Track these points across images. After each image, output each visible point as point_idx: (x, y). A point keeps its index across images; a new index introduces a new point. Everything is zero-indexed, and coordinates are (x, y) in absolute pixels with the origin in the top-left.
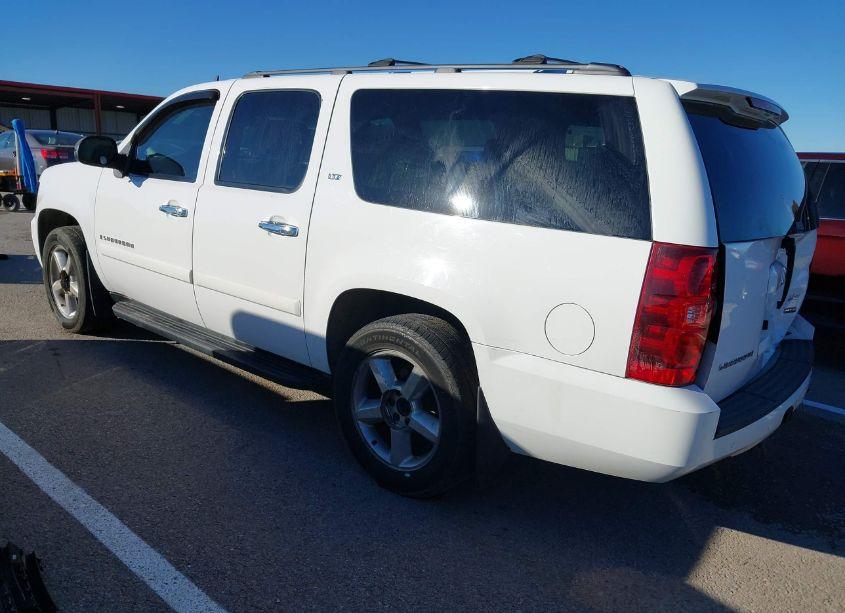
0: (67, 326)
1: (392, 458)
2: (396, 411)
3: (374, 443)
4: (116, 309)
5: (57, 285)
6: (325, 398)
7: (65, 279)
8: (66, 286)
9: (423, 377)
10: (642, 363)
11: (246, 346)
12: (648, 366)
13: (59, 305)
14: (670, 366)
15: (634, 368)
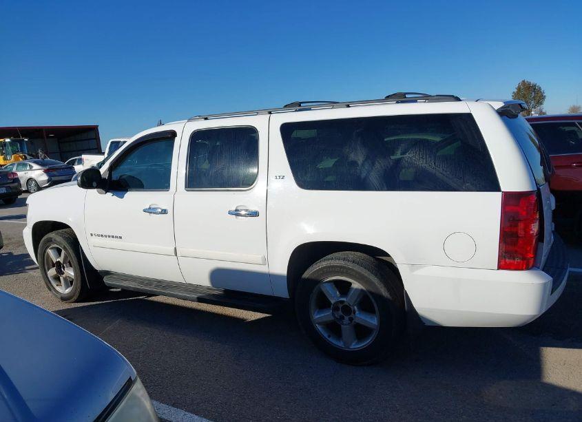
0: (64, 299)
1: (345, 344)
2: (342, 314)
3: (329, 337)
4: (106, 280)
5: (52, 272)
6: (268, 315)
7: (59, 266)
8: (60, 272)
9: (362, 290)
10: (507, 260)
11: (217, 290)
12: (512, 261)
13: (55, 285)
14: (524, 259)
15: (502, 263)
